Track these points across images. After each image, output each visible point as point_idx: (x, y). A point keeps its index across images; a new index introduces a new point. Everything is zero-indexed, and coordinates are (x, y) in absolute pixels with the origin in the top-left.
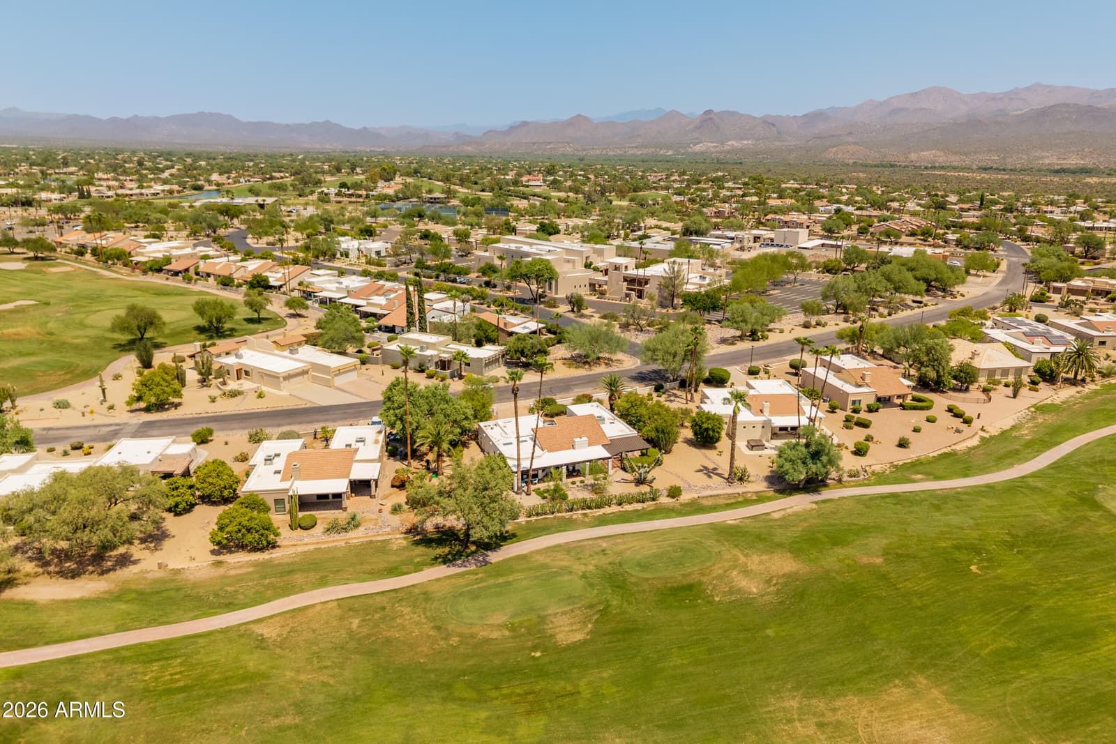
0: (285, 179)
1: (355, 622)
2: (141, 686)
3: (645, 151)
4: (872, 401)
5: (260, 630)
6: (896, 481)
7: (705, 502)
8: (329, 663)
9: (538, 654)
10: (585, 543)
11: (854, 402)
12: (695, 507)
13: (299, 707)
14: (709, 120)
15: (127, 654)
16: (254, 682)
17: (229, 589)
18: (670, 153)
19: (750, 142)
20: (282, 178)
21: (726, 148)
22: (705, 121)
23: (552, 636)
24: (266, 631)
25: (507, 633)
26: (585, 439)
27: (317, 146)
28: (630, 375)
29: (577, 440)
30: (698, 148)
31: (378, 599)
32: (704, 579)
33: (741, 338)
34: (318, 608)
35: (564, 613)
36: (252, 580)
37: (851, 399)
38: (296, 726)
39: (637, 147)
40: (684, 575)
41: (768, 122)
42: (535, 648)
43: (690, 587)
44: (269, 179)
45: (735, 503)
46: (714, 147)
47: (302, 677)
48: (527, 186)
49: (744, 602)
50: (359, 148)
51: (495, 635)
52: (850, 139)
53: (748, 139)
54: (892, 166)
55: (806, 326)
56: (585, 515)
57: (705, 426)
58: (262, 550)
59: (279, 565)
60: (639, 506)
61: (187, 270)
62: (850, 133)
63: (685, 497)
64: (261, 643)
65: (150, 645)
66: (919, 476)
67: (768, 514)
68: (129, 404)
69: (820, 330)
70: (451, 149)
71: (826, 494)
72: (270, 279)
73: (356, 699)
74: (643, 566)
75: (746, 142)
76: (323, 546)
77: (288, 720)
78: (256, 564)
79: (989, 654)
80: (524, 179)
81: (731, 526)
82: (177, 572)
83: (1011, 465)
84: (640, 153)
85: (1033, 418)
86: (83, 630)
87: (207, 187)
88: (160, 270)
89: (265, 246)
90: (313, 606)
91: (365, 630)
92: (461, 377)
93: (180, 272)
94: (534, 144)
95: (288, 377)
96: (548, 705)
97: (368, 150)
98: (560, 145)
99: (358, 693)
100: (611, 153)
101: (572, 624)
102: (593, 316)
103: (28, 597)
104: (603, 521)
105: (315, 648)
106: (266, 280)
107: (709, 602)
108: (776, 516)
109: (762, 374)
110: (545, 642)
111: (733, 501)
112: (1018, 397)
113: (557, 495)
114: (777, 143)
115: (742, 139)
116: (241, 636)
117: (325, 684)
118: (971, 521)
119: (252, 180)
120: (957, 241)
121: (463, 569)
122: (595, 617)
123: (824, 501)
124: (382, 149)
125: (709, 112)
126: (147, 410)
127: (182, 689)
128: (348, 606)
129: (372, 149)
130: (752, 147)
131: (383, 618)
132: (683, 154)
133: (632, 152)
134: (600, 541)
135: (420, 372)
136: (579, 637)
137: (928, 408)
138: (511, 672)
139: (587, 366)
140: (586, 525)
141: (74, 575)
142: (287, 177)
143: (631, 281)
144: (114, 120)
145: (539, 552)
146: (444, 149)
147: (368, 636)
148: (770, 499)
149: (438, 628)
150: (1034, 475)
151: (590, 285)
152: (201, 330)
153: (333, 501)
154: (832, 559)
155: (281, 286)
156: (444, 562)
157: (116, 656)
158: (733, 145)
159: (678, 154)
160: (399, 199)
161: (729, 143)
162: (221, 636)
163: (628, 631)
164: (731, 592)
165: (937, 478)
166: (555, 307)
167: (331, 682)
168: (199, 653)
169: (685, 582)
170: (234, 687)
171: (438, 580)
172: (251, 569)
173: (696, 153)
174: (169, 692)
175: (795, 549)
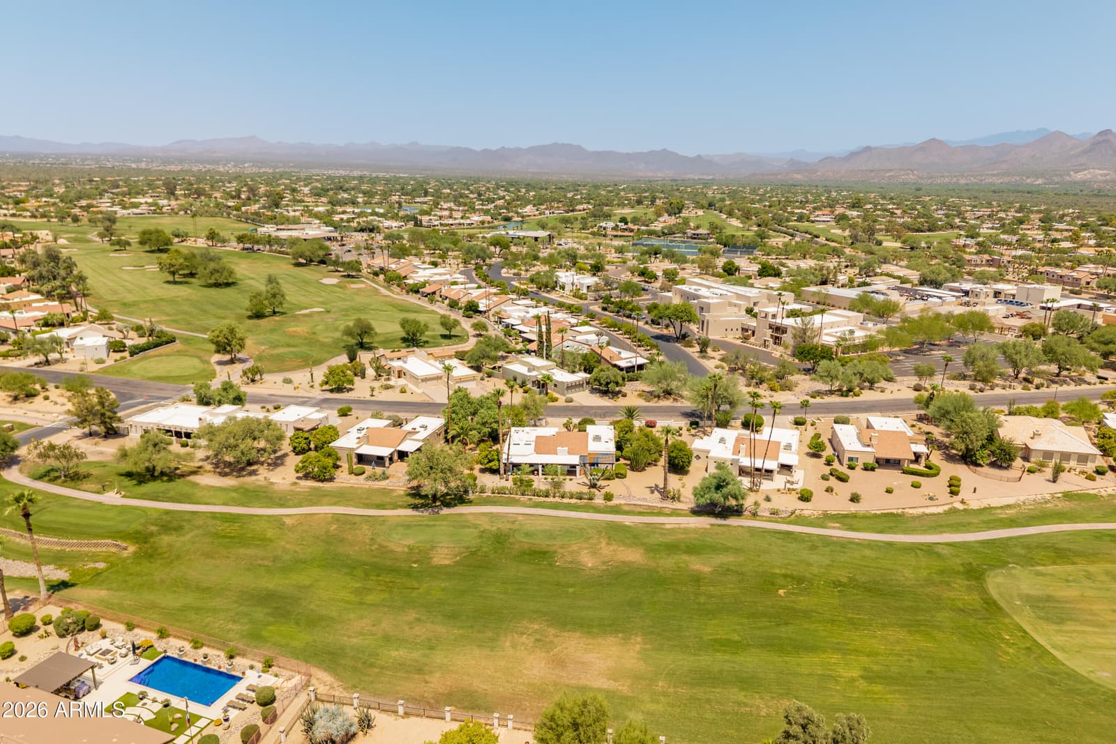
1: (334, 527)
2: (214, 531)
4: (871, 460)
5: (285, 519)
7: (626, 508)
8: (305, 543)
9: (415, 565)
10: (509, 515)
11: (851, 459)
13: (275, 558)
15: (218, 515)
16: (263, 541)
17: (289, 497)
20: (584, 210)
23: (431, 558)
24: (288, 521)
25: (406, 550)
26: (566, 448)
29: (559, 448)
34: (323, 515)
35: (448, 548)
36: (304, 495)
37: (847, 455)
40: (548, 545)
42: (415, 562)
44: (571, 211)
47: (288, 546)
51: (399, 549)
55: (917, 389)
56: (530, 499)
58: (322, 481)
59: (324, 491)
61: (434, 293)
64: (282, 526)
65: (231, 514)
66: (836, 525)
68: (321, 385)
72: (480, 305)
73: (304, 562)
74: (527, 534)
76: (357, 486)
78: (314, 488)
82: (272, 484)
85: (1047, 502)
86: (209, 501)
88: (417, 292)
89: (511, 275)
90: (321, 514)
91: (336, 532)
92: (547, 394)
93: (429, 294)
95: (425, 380)
96: (396, 590)
99: (307, 560)
101: (447, 555)
103: (198, 481)
105: (304, 535)
106: (477, 306)
110: (425, 560)
113: (526, 484)
116: (275, 520)
117: (296, 552)
119: (557, 212)
121: (420, 514)
122: (466, 554)
123: (720, 525)
126: (332, 391)
127: (230, 537)
128: (337, 518)
131: (350, 528)
135: (521, 387)
136: (447, 562)
137: (928, 475)
138: (392, 570)
141: (225, 475)
145: (470, 514)
147: (335, 535)
149: (373, 539)
151: (742, 329)
152: (404, 340)
153: (380, 460)
155: (485, 312)
156: (413, 508)
157: (214, 516)
162: (266, 518)
164: (571, 562)
166: (690, 346)
167: (299, 552)
168: (249, 523)
170: (254, 542)
171: (400, 516)
172: (306, 490)
174: (224, 537)
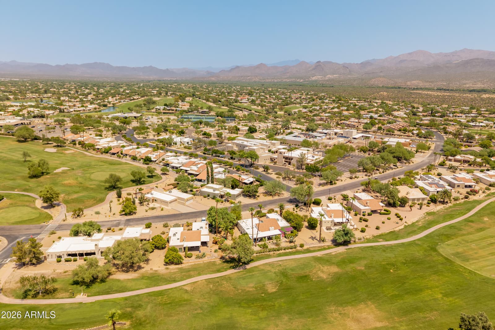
0: (139, 100)
1: (211, 286)
2: (158, 302)
3: (290, 80)
4: (369, 212)
5: (185, 288)
6: (373, 242)
7: (312, 249)
8: (206, 297)
9: (263, 295)
10: (275, 262)
11: (363, 212)
12: (308, 251)
13: (201, 308)
14: (319, 66)
15: (152, 294)
16: (188, 302)
17: (173, 276)
18: (302, 81)
19: (337, 76)
20: (138, 99)
21: (327, 78)
22: (318, 66)
23: (267, 290)
24: (188, 288)
25: (254, 289)
26: (273, 227)
27: (147, 77)
28: (286, 200)
29: (270, 228)
30: (314, 78)
31: (216, 279)
32: (310, 274)
33: (327, 183)
34: (200, 282)
35: (270, 284)
36: (179, 273)
37: (362, 211)
38: (202, 313)
39: (287, 78)
40: (304, 273)
41: (345, 66)
42: (262, 293)
43: (306, 276)
44: (133, 100)
45: (321, 249)
46: (321, 78)
47: (200, 301)
48: (241, 103)
49: (322, 281)
50: (165, 79)
51: (251, 290)
52: (382, 74)
53: (336, 74)
54: (399, 88)
55: (351, 178)
56: (274, 253)
57: (312, 222)
58: (178, 264)
59: (186, 269)
60: (290, 250)
61: (118, 153)
62: (381, 72)
63: (305, 247)
64: (186, 291)
65: (157, 292)
66: (381, 240)
67: (331, 253)
68: (120, 213)
69: (356, 180)
70: (205, 79)
71: (350, 246)
72: (152, 158)
73: (216, 306)
74: (292, 270)
75: (335, 76)
76: (196, 263)
77: (199, 311)
78: (178, 269)
79: (390, 296)
80: (239, 98)
81: (319, 257)
82: (156, 271)
83: (412, 236)
84: (288, 81)
85: (425, 217)
86: (137, 288)
87: (109, 105)
88: (107, 153)
89: (142, 138)
90: (198, 281)
91: (214, 288)
92: (228, 201)
93: (116, 153)
94: (242, 77)
95: (171, 202)
96: (267, 308)
97: (169, 79)
98: (253, 77)
99: (216, 305)
100: (276, 81)
101: (272, 287)
102: (272, 174)
103: (117, 278)
104: (280, 255)
105: (202, 293)
106: (150, 159)
107: (312, 281)
108: (333, 254)
109: (333, 200)
110: (265, 292)
111: (320, 248)
112: (422, 209)
113: (265, 246)
114: (349, 76)
115: (334, 74)
116: (180, 289)
117: (206, 303)
118: (394, 256)
119: (126, 100)
120: (417, 134)
121: (239, 270)
122: (279, 285)
123: (349, 249)
124: (175, 79)
125: (319, 62)
126: (126, 215)
127: (169, 303)
128: (209, 281)
129: (171, 79)
130: (338, 78)
131: (219, 285)
132: (307, 81)
133: (285, 80)
134: (279, 262)
135: (213, 199)
136: (274, 290)
137: (389, 214)
138: (256, 300)
139: (271, 196)
140: (274, 257)
141: (127, 272)
142: (139, 98)
143: (286, 158)
144: (57, 66)
145: (261, 265)
146: (202, 79)
147: (216, 290)
148: (332, 248)
149: (235, 288)
150: (418, 240)
151: (271, 159)
152: (133, 181)
153: (196, 248)
154: (349, 268)
155: (155, 161)
156: (233, 268)
157: (149, 294)
158: (329, 77)
159: (305, 82)
160: (189, 112)
161: (328, 76)
162: (175, 290)
163: (288, 289)
164: (318, 278)
165: (387, 241)
166: (258, 169)
167: (208, 302)
168: (170, 294)
169: (305, 275)
170: (183, 303)
171: (232, 274)
172: (177, 270)
173: (313, 81)
174: (166, 304)
175: (338, 265)
